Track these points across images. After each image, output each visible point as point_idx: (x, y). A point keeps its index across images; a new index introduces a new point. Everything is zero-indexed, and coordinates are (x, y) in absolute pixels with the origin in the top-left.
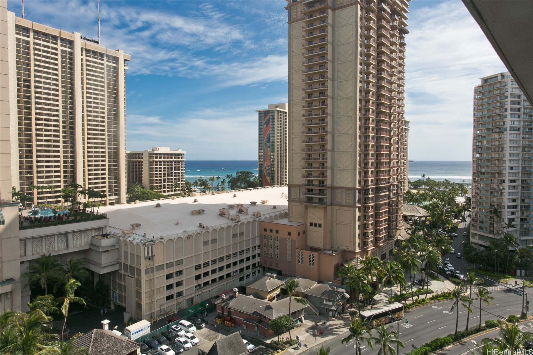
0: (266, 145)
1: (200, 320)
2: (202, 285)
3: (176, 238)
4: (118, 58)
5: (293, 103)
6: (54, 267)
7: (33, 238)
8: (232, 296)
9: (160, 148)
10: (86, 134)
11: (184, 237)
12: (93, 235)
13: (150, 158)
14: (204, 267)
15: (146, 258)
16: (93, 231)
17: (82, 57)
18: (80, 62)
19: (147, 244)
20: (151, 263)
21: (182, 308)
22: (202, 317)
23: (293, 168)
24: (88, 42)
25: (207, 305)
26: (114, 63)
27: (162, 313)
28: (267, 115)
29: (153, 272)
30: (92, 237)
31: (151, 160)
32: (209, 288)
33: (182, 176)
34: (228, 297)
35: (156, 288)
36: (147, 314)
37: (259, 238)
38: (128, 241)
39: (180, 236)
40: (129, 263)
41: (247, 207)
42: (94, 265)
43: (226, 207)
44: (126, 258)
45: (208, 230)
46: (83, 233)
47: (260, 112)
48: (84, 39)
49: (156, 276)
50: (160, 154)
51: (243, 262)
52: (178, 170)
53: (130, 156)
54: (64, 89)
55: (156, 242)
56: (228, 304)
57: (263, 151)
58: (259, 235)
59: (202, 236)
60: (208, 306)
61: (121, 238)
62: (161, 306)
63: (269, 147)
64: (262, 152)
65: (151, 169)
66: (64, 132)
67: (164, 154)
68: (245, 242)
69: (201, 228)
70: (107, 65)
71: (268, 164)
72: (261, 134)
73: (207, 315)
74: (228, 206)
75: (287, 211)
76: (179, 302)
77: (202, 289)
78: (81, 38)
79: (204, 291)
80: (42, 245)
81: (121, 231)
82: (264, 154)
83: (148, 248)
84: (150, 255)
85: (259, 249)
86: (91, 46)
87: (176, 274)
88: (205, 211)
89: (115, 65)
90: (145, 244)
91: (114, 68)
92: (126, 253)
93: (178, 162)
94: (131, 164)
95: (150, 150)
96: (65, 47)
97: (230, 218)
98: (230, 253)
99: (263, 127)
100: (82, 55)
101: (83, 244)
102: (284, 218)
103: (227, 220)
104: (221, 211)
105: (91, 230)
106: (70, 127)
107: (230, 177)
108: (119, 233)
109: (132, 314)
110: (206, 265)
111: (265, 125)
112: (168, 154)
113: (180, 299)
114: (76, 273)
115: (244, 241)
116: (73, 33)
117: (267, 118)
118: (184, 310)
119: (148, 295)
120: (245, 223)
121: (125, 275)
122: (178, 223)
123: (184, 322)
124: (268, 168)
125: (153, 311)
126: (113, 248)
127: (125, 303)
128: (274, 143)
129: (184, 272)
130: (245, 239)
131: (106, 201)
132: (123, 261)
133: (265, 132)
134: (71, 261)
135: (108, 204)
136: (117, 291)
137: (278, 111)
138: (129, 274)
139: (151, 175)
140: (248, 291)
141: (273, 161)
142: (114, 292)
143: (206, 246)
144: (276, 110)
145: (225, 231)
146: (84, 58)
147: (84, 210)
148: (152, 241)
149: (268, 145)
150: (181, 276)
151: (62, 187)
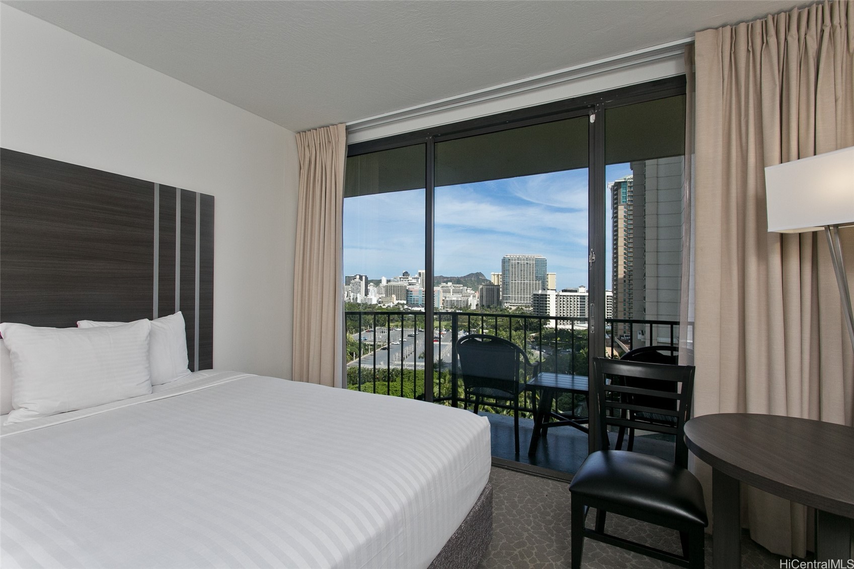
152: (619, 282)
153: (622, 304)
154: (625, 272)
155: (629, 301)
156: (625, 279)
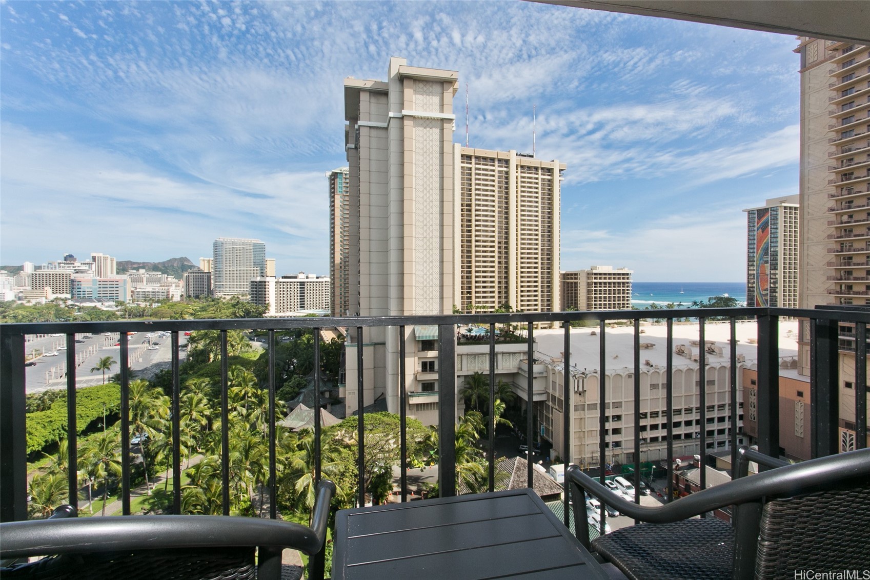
0: (760, 260)
1: (643, 484)
2: (649, 441)
3: (613, 375)
4: (553, 169)
5: (810, 191)
6: (485, 385)
7: (467, 355)
8: (693, 464)
9: (600, 267)
10: (519, 254)
11: (624, 375)
12: (522, 359)
13: (588, 278)
14: (651, 417)
15: (576, 392)
16: (522, 354)
17: (517, 174)
18: (515, 180)
19: (577, 376)
20: (581, 399)
21: (620, 463)
22: (646, 481)
23: (808, 292)
24: (523, 158)
25: (654, 467)
26: (549, 176)
27: (594, 461)
28: (763, 216)
29: (584, 410)
30: (521, 360)
31: (589, 281)
32: (659, 446)
33: (628, 300)
34: (686, 464)
35: (587, 429)
36: (576, 457)
37: (742, 392)
38: (557, 370)
39: (619, 373)
40: (557, 395)
41: (721, 346)
42: (521, 390)
43: (687, 344)
44: (554, 389)
45: (657, 370)
46: (511, 355)
47: (750, 213)
48: (519, 155)
49: (587, 416)
50: (600, 274)
51: (713, 423)
52: (623, 293)
53: (565, 276)
54: (500, 210)
55: (589, 376)
56: (686, 474)
57: (755, 268)
58: (741, 388)
59: (649, 377)
60: (654, 469)
61: (549, 366)
62: (593, 453)
63: (767, 262)
64: (754, 270)
65: (589, 292)
66: (500, 253)
67: (605, 274)
68: (716, 395)
69: (648, 367)
70: (542, 179)
71: (765, 287)
72: (751, 244)
73: (653, 481)
74: (690, 342)
75: (796, 358)
76: (615, 453)
77: (648, 445)
78: (517, 155)
79: (651, 449)
80: (475, 362)
81: (550, 358)
82: (757, 273)
83: (578, 381)
84: (581, 389)
85: (742, 409)
86: (527, 161)
87: (613, 419)
88: (655, 345)
89: (549, 177)
90: (575, 376)
91: (549, 180)
92: (554, 383)
93: (623, 283)
94: (566, 285)
95: (588, 269)
96: (502, 167)
97: (693, 358)
98: (691, 406)
99: (756, 233)
100: (517, 172)
101: (511, 367)
102: (791, 369)
103: (689, 360)
104: (679, 347)
105: (520, 353)
106: (505, 247)
107: (698, 305)
108: (548, 360)
109: (559, 453)
110: (654, 415)
111: (760, 231)
112: (610, 274)
113: (618, 451)
114: (504, 396)
115: (715, 393)
116: (509, 152)
117: (764, 219)
118: (622, 465)
119: (578, 436)
120: (718, 368)
121: (552, 408)
122: (617, 357)
123: (620, 479)
124: (764, 293)
125: (583, 456)
126: (541, 375)
127: (552, 439)
128: (777, 255)
129: (623, 418)
130: (716, 390)
131: (537, 324)
132: (551, 391)
133: (760, 240)
134: (499, 383)
135: (539, 328)
136: (544, 423)
137: (785, 208)
138: (557, 407)
139: (589, 299)
140: (718, 464)
141: (775, 283)
142: (541, 424)
143: (654, 390)
144: (781, 207)
145: (683, 375)
146: (519, 175)
147: (513, 332)
148: (583, 373)
149: (765, 259)
150: (619, 422)
151: (497, 308)
152: (336, 267)
153: (339, 289)
154: (341, 259)
156: (341, 265)
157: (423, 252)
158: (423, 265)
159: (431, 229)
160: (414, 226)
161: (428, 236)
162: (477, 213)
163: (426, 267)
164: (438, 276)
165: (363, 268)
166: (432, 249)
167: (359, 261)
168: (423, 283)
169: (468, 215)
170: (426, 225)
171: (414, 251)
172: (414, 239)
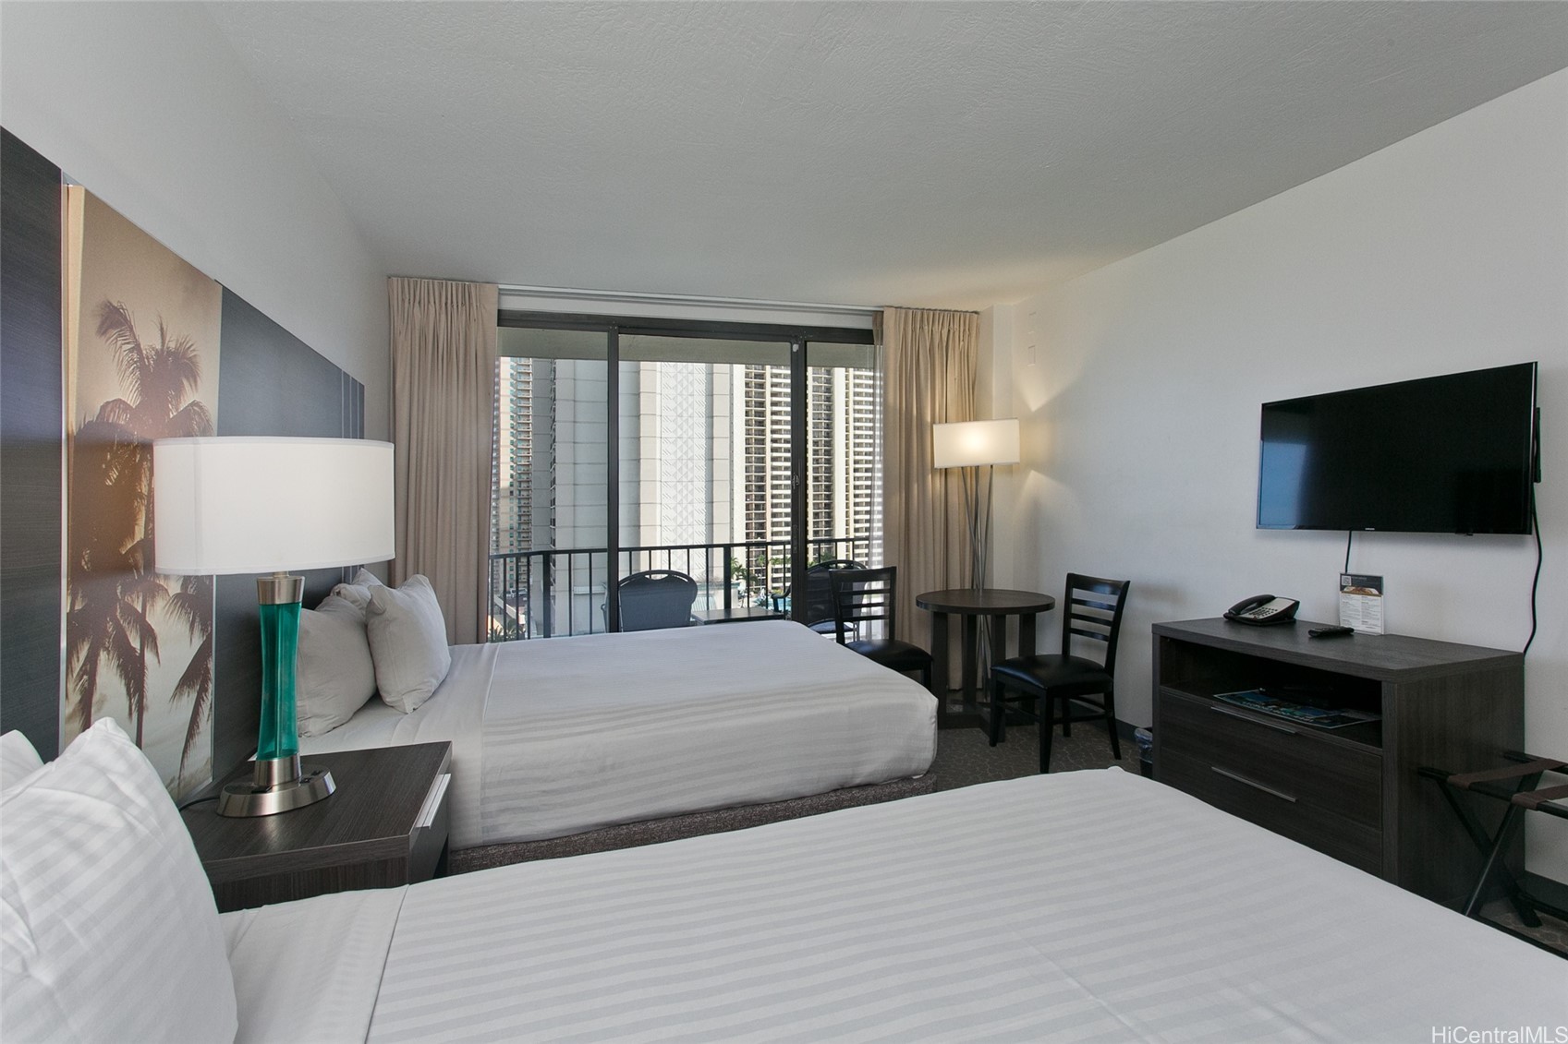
152: (502, 494)
153: (508, 534)
154: (512, 476)
155: (519, 528)
156: (512, 489)
157: (675, 464)
158: (675, 487)
159: (690, 424)
160: (658, 418)
161: (685, 436)
162: (775, 389)
163: (681, 491)
164: (703, 506)
165: (562, 495)
166: (691, 459)
167: (554, 482)
168: (675, 519)
169: (759, 393)
170: (681, 416)
171: (658, 462)
172: (658, 440)
